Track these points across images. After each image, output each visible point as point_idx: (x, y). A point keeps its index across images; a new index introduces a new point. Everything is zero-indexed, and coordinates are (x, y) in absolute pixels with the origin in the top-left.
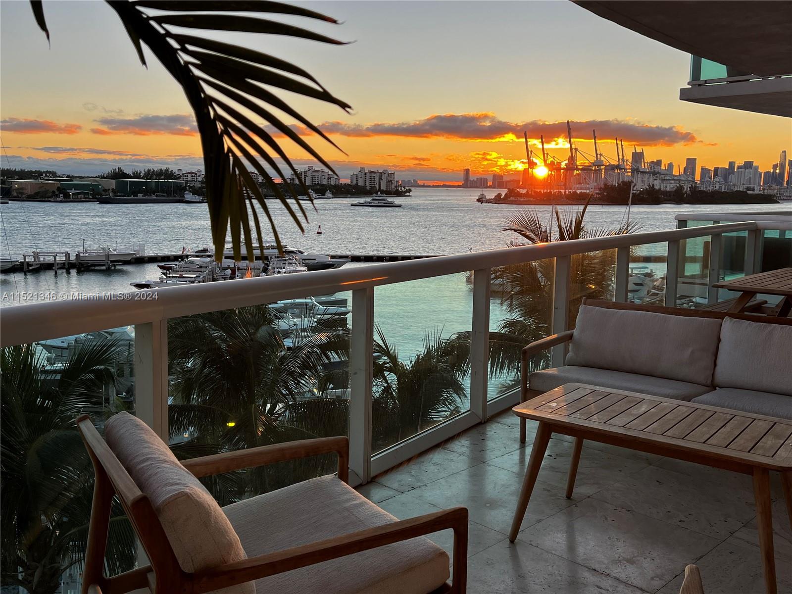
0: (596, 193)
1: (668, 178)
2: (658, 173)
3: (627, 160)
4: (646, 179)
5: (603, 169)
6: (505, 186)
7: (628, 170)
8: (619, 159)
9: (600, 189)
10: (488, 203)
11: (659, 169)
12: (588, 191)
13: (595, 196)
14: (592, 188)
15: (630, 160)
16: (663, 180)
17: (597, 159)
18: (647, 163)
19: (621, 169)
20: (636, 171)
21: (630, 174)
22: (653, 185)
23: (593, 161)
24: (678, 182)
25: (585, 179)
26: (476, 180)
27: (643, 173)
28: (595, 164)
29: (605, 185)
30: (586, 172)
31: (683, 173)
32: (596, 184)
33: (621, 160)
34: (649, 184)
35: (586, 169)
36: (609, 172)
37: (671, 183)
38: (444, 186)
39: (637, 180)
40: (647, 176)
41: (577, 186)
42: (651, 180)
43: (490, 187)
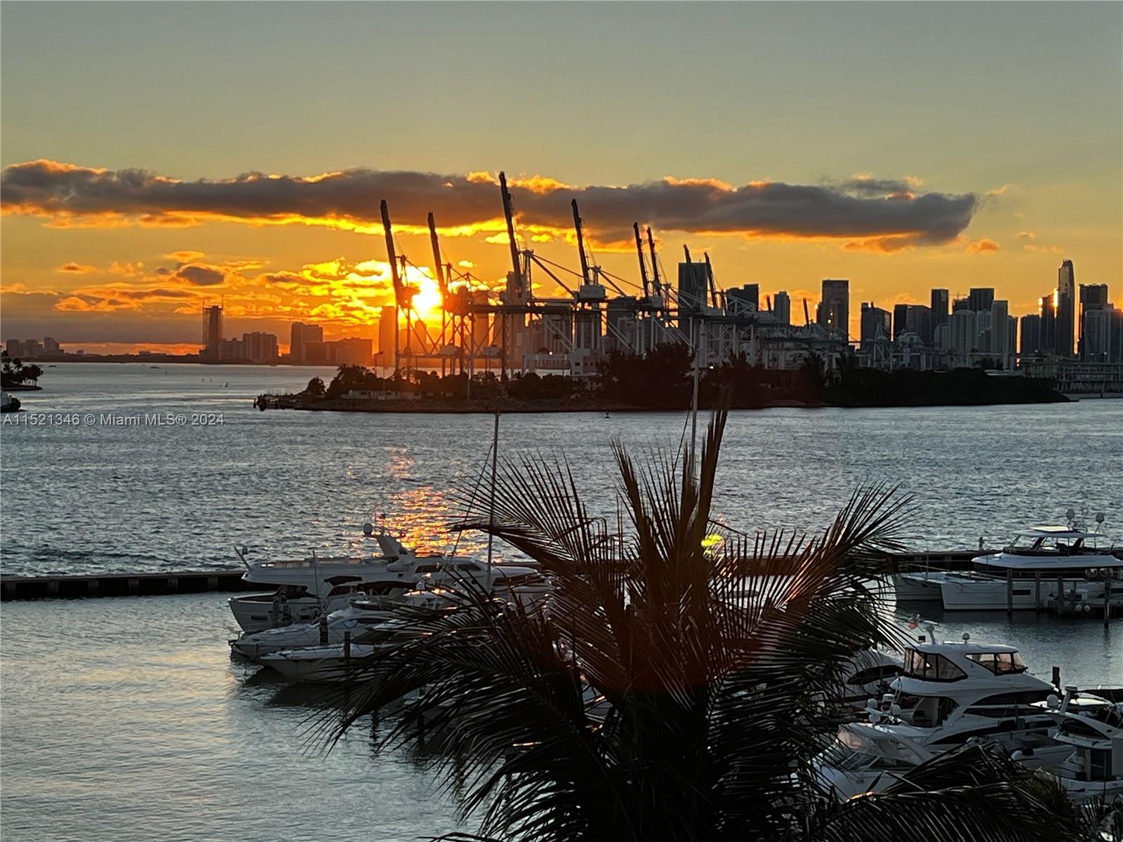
0: (591, 378)
1: (777, 334)
2: (752, 320)
3: (668, 286)
4: (721, 339)
5: (604, 310)
6: (328, 357)
7: (671, 314)
8: (646, 282)
9: (600, 366)
10: (283, 408)
11: (753, 309)
12: (567, 373)
13: (588, 387)
14: (578, 364)
15: (675, 286)
16: (765, 341)
17: (587, 282)
18: (722, 293)
19: (652, 310)
20: (692, 313)
21: (675, 323)
22: (743, 355)
23: (577, 289)
24: (807, 346)
25: (557, 337)
26: (240, 339)
27: (713, 320)
28: (583, 296)
29: (614, 353)
30: (557, 317)
31: (815, 322)
32: (587, 352)
33: (650, 286)
34: (731, 351)
35: (555, 309)
36: (619, 319)
37: (788, 349)
38: (145, 357)
39: (698, 341)
40: (722, 330)
41: (537, 357)
42: (734, 340)
43: (285, 360)
